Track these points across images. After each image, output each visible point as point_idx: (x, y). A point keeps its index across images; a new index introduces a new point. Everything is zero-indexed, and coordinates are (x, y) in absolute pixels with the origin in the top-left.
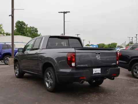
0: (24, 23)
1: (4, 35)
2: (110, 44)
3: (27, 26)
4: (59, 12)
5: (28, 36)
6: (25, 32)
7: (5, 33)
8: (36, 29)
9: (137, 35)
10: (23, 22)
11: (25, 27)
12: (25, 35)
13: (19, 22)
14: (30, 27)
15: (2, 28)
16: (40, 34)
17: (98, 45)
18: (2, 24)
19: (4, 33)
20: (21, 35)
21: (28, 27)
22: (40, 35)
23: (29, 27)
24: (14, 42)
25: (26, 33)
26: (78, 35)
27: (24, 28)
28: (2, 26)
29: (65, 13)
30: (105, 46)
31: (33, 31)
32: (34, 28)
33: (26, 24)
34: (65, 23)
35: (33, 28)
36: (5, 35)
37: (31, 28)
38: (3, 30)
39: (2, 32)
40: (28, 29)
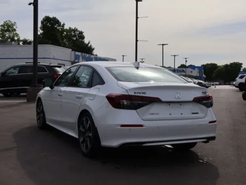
0: (58, 21)
1: (19, 44)
2: (229, 64)
3: (64, 25)
5: (65, 46)
6: (59, 37)
7: (22, 41)
8: (81, 33)
10: (55, 18)
11: (59, 28)
12: (59, 45)
13: (47, 19)
14: (70, 28)
15: (15, 30)
16: (89, 43)
17: (203, 66)
18: (15, 23)
19: (19, 40)
20: (52, 44)
21: (65, 28)
22: (88, 45)
23: (68, 28)
24: (39, 57)
25: (61, 41)
26: (163, 45)
27: (58, 30)
28: (15, 27)
30: (219, 68)
31: (75, 36)
32: (77, 30)
33: (62, 23)
34: (138, 19)
35: (75, 30)
36: (21, 43)
37: (70, 30)
38: (17, 35)
39: (16, 38)
40: (65, 33)
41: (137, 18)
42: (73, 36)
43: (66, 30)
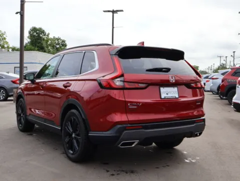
1: (8, 51)
3: (48, 36)
4: (104, 11)
5: (49, 52)
6: (44, 45)
7: (11, 48)
8: (64, 41)
9: (234, 52)
10: (41, 29)
11: (45, 37)
12: (45, 52)
13: (34, 29)
14: (54, 37)
15: (5, 39)
18: (5, 32)
19: (8, 47)
20: (38, 50)
21: (50, 37)
23: (52, 37)
25: (46, 49)
27: (44, 39)
28: (5, 36)
29: (114, 12)
31: (58, 44)
32: (60, 39)
33: (47, 33)
34: (114, 29)
35: (58, 39)
36: (10, 50)
37: (55, 39)
38: (7, 43)
39: (6, 46)
40: (50, 41)
41: (113, 27)
42: (56, 44)
43: (51, 39)
